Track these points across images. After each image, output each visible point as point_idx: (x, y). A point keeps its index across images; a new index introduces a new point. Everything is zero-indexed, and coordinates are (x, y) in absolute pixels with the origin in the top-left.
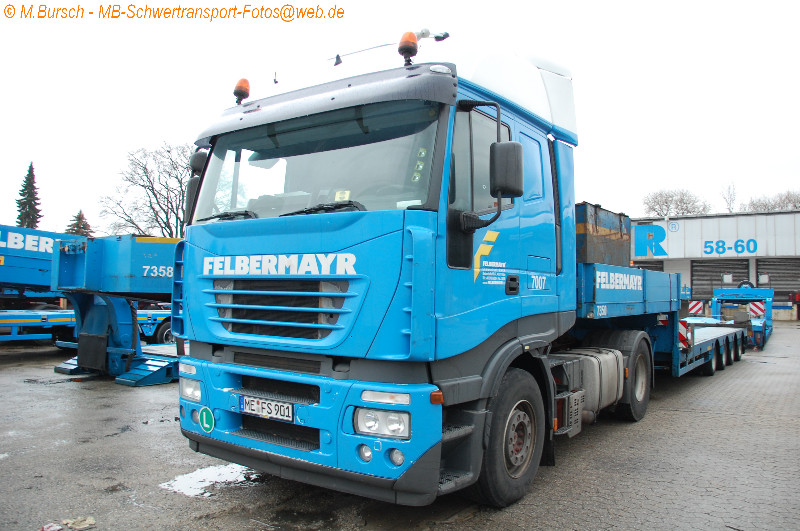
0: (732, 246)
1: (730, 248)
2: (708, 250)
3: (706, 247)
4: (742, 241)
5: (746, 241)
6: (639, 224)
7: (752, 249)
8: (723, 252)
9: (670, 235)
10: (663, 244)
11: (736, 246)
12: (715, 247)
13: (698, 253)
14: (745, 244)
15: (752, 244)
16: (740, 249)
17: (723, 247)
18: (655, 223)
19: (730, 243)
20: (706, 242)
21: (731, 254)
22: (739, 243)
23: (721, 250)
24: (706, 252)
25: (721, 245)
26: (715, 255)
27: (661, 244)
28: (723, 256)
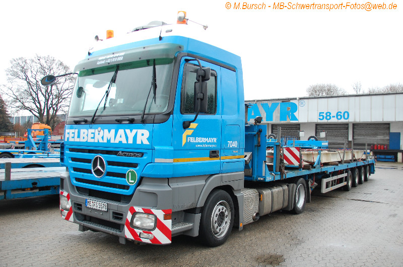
0: (335, 115)
1: (334, 117)
2: (321, 117)
3: (320, 116)
4: (341, 112)
5: (343, 112)
6: (283, 102)
7: (346, 117)
8: (330, 119)
9: (300, 108)
10: (296, 114)
11: (337, 115)
12: (325, 116)
13: (315, 119)
14: (342, 114)
15: (346, 114)
16: (339, 117)
17: (329, 116)
18: (291, 101)
19: (334, 114)
20: (320, 113)
21: (334, 120)
22: (339, 114)
23: (328, 118)
24: (320, 119)
25: (328, 114)
26: (325, 121)
27: (295, 114)
28: (329, 121)
